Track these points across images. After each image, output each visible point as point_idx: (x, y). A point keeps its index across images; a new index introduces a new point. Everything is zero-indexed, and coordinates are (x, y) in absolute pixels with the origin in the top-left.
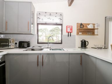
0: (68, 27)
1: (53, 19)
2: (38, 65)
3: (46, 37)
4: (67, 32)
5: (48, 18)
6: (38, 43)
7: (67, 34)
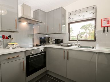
0: (103, 20)
1: (84, 16)
2: (64, 58)
3: (90, 33)
4: (102, 27)
5: (78, 16)
6: (70, 40)
7: (102, 29)
